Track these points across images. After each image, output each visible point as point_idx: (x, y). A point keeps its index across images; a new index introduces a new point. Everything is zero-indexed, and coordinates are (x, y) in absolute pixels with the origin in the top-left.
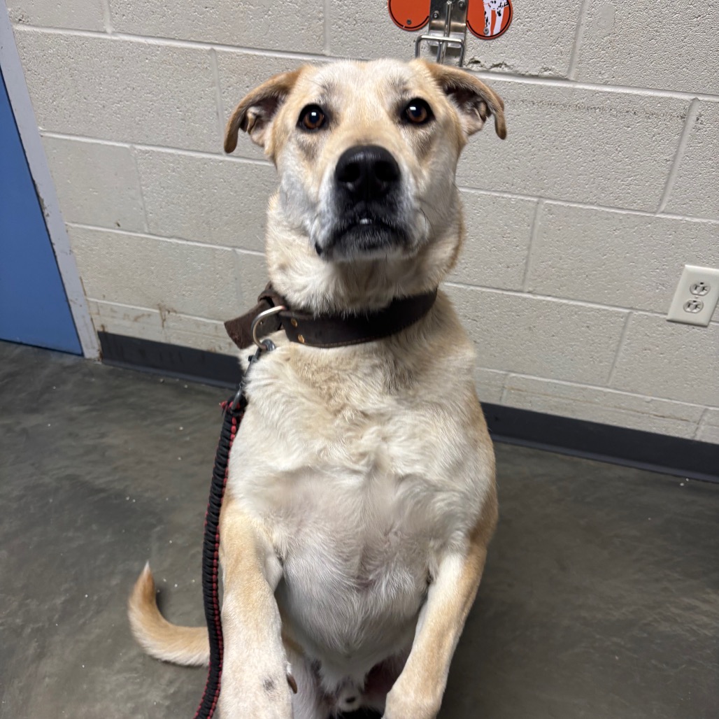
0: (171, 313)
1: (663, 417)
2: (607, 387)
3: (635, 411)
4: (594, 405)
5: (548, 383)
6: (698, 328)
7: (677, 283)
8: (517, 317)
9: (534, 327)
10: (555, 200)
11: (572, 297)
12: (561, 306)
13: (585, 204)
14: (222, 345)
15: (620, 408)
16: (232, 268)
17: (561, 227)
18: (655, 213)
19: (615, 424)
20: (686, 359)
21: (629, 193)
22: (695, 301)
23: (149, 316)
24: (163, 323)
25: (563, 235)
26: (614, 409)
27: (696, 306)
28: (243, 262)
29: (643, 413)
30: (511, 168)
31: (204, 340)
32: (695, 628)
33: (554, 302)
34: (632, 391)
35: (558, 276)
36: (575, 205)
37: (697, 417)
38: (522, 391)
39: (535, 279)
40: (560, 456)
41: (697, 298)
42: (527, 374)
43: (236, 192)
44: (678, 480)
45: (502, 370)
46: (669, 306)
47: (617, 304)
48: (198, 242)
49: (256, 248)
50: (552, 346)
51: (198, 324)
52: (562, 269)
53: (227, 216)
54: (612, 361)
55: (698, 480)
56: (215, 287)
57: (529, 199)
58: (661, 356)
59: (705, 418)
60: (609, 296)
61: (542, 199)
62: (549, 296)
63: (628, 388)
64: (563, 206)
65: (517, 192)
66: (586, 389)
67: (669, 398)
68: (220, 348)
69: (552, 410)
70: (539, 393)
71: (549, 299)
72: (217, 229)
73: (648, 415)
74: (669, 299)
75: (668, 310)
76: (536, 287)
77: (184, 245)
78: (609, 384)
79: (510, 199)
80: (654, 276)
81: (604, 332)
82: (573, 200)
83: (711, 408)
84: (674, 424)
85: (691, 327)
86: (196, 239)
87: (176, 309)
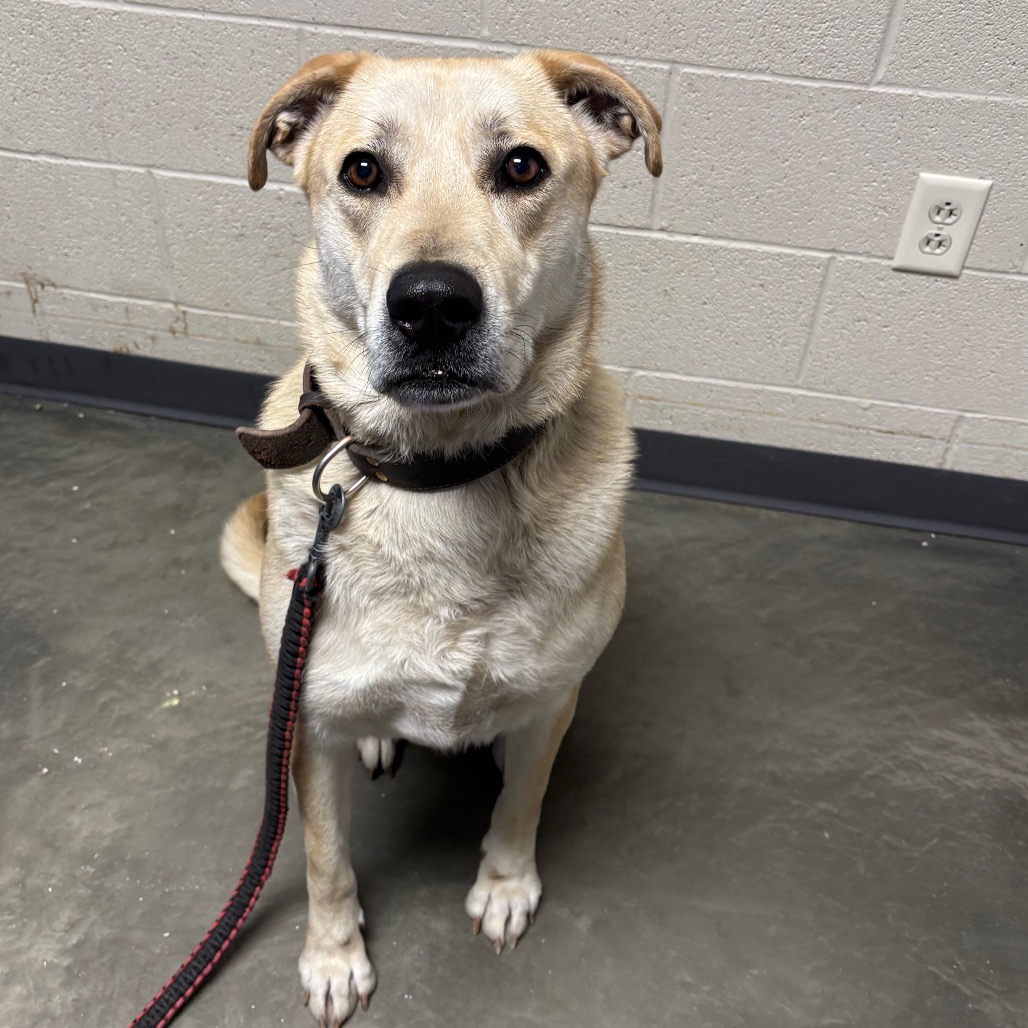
0: (47, 288)
1: (892, 433)
2: (797, 387)
3: (843, 425)
4: (777, 419)
5: (698, 385)
6: (944, 280)
7: (908, 204)
8: (643, 274)
9: (673, 289)
10: (699, 66)
11: (733, 235)
12: (716, 251)
13: (751, 71)
14: (139, 340)
15: (819, 421)
16: (148, 203)
17: (711, 114)
18: (867, 84)
19: (812, 448)
20: (926, 333)
21: (823, 51)
22: (937, 235)
23: (9, 294)
24: (34, 307)
25: (715, 127)
26: (809, 423)
27: (940, 244)
28: (166, 192)
29: (858, 428)
30: (622, 12)
31: (106, 334)
32: (950, 777)
33: (703, 245)
34: (839, 393)
35: (710, 199)
36: (733, 75)
37: (945, 430)
38: (657, 400)
39: (672, 207)
40: (723, 506)
41: (941, 229)
42: (664, 371)
43: (147, 68)
44: (916, 536)
45: (624, 366)
46: (896, 245)
47: (809, 244)
48: (85, 159)
49: (188, 167)
50: (703, 321)
51: (94, 306)
52: (715, 187)
53: (133, 112)
54: (804, 341)
55: (950, 535)
56: (121, 238)
57: (655, 65)
58: (885, 329)
59: (959, 432)
60: (795, 231)
61: (677, 66)
62: (696, 235)
63: (832, 387)
64: (712, 76)
65: (634, 54)
66: (761, 392)
67: (899, 401)
68: (137, 346)
69: (706, 429)
70: (684, 403)
71: (695, 239)
72: (118, 135)
73: (865, 431)
74: (894, 231)
75: (893, 251)
76: (673, 220)
77: (61, 165)
78: (799, 382)
79: (623, 66)
80: (870, 195)
81: (788, 294)
82: (730, 65)
83: (969, 415)
84: (909, 444)
85: (932, 279)
86: (81, 155)
87: (53, 280)
